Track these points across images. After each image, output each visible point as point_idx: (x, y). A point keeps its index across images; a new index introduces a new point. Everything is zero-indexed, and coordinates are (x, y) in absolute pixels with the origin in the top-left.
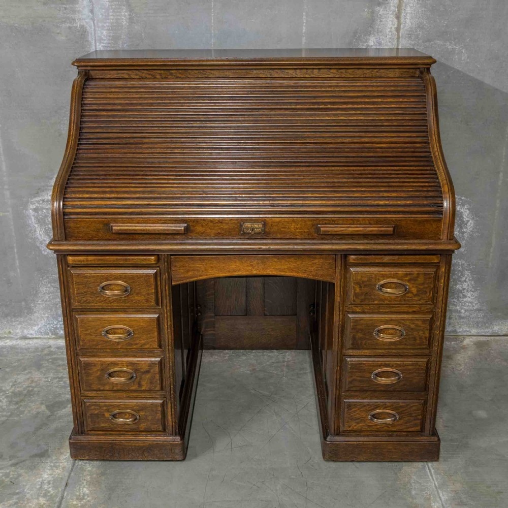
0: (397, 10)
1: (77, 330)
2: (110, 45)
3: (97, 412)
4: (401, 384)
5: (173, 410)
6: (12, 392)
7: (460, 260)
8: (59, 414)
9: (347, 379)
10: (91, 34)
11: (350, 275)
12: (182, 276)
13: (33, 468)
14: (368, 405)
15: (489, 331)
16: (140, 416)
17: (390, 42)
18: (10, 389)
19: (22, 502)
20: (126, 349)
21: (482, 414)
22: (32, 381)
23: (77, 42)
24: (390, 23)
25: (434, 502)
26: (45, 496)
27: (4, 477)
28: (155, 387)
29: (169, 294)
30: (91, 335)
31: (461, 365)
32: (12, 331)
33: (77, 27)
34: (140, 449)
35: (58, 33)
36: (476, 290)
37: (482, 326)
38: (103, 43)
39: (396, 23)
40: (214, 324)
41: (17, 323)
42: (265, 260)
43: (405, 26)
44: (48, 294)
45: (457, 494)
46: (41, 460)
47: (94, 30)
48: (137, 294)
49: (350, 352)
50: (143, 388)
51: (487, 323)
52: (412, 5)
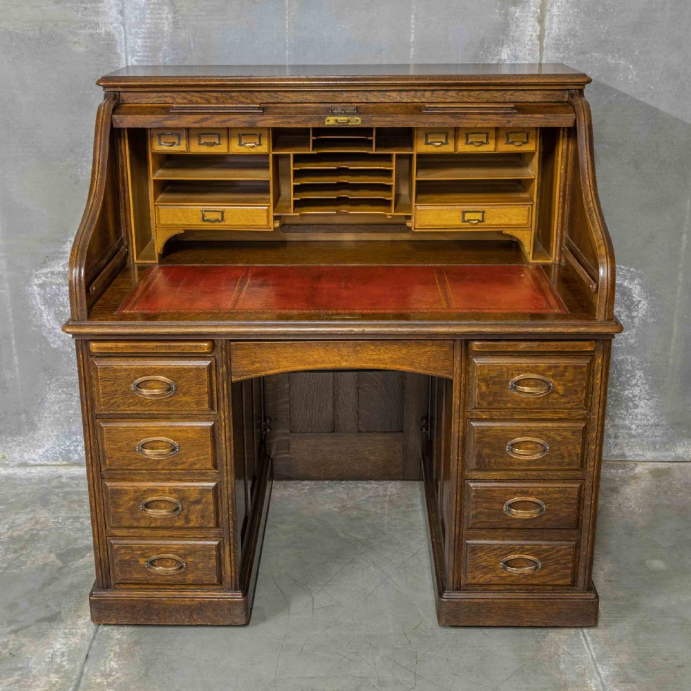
0: (539, 10)
1: (103, 445)
2: (146, 59)
3: (128, 557)
4: (545, 518)
5: (232, 555)
6: (9, 537)
7: (629, 355)
8: (75, 566)
9: (470, 512)
10: (121, 43)
11: (474, 368)
12: (246, 369)
13: (40, 635)
14: (499, 548)
15: (671, 455)
16: (186, 564)
17: (529, 54)
18: (6, 533)
19: (26, 680)
20: (170, 470)
21: (658, 564)
22: (37, 523)
23: (101, 55)
24: (531, 28)
25: (590, 679)
26: (57, 672)
28: (209, 523)
29: (228, 394)
30: (122, 451)
31: (630, 501)
32: (6, 455)
33: (100, 34)
34: (186, 609)
35: (75, 43)
36: (651, 398)
37: (660, 448)
38: (137, 56)
39: (539, 29)
40: (289, 444)
41: (15, 443)
42: (359, 348)
43: (549, 34)
44: (58, 403)
45: (621, 668)
46: (51, 626)
47: (125, 37)
48: (185, 394)
49: (475, 474)
50: (192, 524)
51: (668, 443)
52: (559, 4)
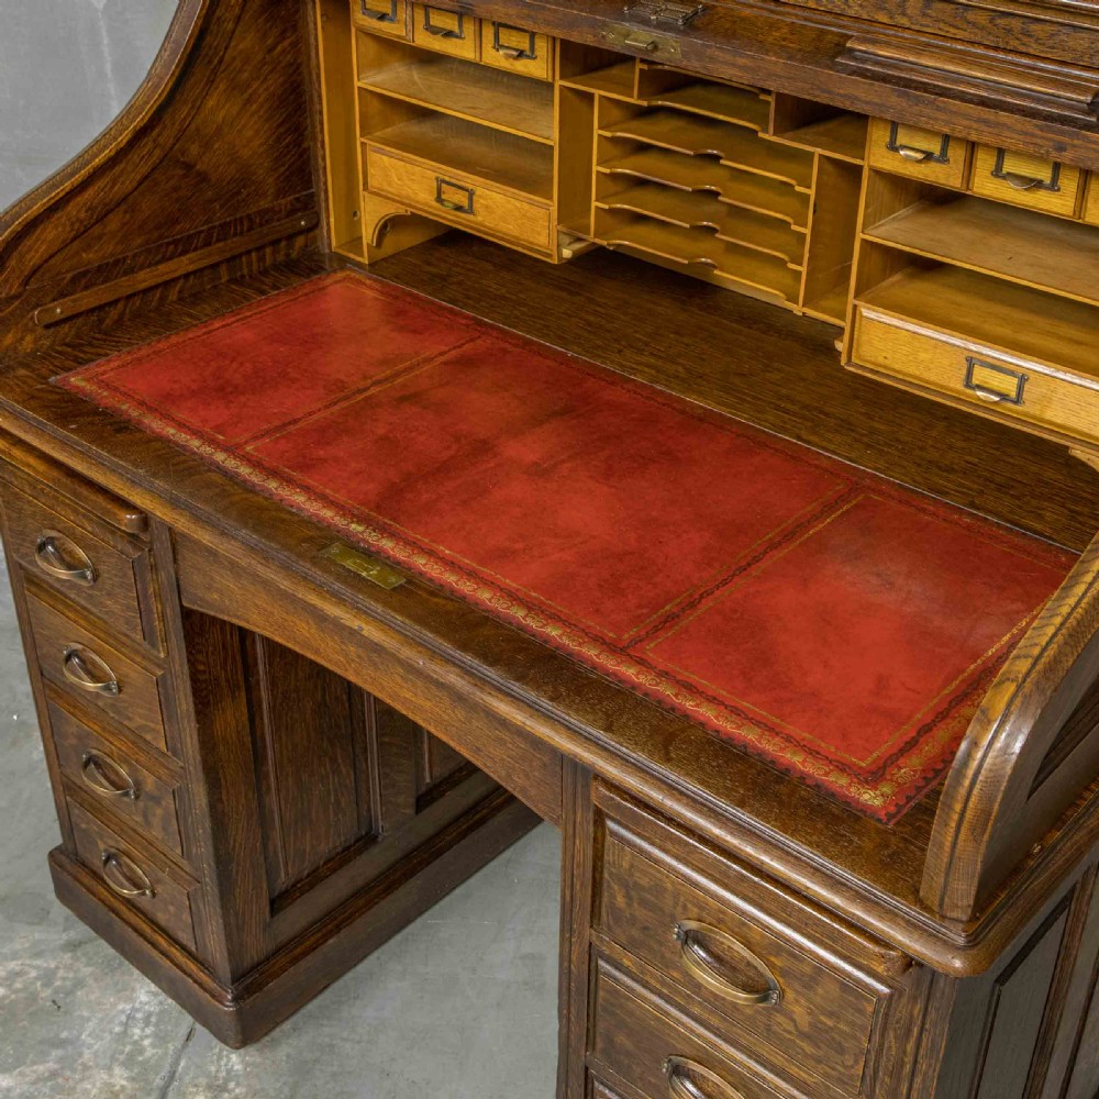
27: (39, 984)
